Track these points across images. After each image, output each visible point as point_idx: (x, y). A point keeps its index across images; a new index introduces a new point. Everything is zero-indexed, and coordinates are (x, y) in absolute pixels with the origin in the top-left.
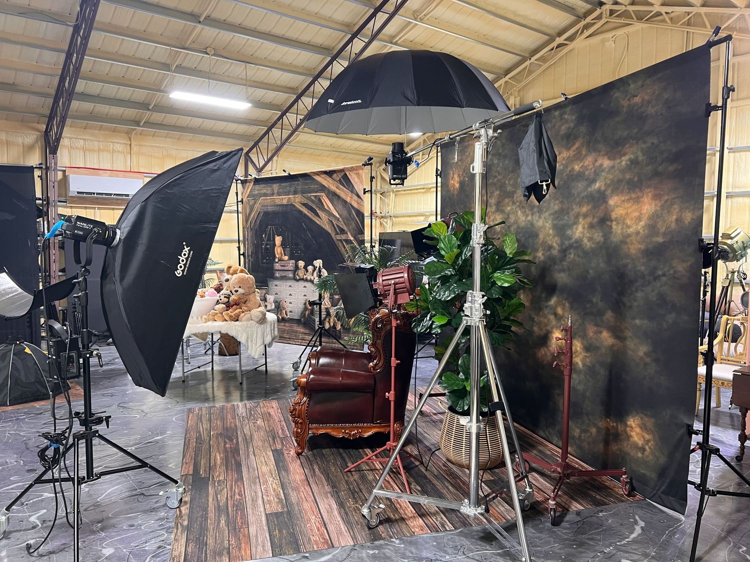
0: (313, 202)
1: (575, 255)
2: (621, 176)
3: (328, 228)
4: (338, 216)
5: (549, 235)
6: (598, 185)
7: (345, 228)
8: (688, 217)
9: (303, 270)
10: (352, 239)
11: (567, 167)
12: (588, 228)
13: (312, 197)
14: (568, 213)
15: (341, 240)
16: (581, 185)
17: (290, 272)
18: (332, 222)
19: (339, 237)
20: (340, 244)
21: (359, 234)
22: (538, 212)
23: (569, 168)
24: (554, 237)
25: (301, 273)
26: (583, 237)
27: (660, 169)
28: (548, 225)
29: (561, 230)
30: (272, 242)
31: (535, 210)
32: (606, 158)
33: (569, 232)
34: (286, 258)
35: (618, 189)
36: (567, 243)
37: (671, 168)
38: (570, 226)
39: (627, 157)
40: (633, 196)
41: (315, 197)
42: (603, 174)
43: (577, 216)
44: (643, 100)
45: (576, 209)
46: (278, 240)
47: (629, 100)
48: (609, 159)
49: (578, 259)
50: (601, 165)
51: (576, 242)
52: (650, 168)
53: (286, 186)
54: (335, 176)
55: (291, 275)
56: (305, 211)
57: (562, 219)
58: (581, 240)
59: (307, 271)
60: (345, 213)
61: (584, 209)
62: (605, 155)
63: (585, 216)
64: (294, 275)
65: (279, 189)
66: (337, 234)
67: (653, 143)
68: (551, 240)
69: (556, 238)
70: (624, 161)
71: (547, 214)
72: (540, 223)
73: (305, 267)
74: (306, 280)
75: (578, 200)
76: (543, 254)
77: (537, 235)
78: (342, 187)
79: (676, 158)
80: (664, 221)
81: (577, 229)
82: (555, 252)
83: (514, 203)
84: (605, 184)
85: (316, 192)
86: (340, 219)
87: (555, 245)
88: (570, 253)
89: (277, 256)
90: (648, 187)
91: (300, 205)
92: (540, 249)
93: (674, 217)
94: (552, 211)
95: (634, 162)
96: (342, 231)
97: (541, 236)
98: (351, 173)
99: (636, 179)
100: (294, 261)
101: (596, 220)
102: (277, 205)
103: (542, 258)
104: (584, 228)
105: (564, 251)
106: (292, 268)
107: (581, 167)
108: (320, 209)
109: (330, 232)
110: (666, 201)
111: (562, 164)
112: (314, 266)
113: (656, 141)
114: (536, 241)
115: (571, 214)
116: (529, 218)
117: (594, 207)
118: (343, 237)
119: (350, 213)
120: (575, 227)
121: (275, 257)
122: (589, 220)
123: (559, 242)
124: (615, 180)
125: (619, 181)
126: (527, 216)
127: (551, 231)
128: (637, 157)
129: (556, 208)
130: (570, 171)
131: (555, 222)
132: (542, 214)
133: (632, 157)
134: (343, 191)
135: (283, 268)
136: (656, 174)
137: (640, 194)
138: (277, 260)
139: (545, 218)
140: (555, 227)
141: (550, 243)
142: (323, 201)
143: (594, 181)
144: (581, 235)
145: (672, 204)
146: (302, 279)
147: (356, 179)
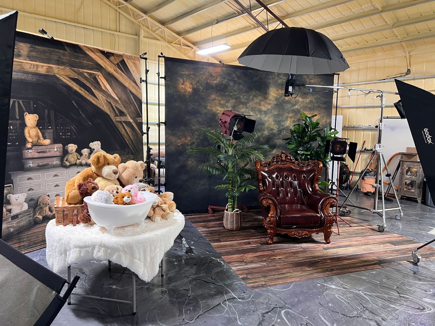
0: (85, 78)
1: (286, 132)
2: (306, 105)
3: (106, 109)
4: (117, 99)
5: (271, 124)
6: (297, 107)
7: (125, 111)
8: (328, 121)
9: (76, 154)
10: (131, 121)
11: (282, 97)
12: (292, 122)
13: (85, 74)
14: (282, 116)
15: (120, 122)
16: (289, 106)
17: (55, 159)
18: (110, 103)
19: (118, 119)
20: (120, 126)
21: (137, 117)
22: (265, 114)
23: (283, 98)
24: (274, 125)
25: (72, 158)
26: (290, 125)
27: (320, 105)
28: (271, 120)
29: (278, 123)
30: (19, 122)
31: (263, 113)
32: (300, 97)
33: (283, 123)
34: (47, 142)
35: (305, 109)
36: (282, 128)
37: (324, 106)
38: (283, 121)
39: (309, 99)
40: (311, 112)
41: (90, 74)
42: (299, 103)
43: (287, 117)
44: (314, 82)
45: (287, 115)
46: (31, 119)
47: (309, 80)
48: (302, 98)
49: (287, 134)
50: (298, 100)
51: (287, 127)
52: (317, 104)
53: (44, 52)
54: (112, 58)
55: (56, 162)
56: (76, 87)
57: (279, 118)
58: (289, 127)
59: (81, 155)
60: (124, 97)
61: (291, 115)
62: (300, 96)
63: (291, 118)
64: (62, 161)
65: (31, 51)
66: (117, 115)
67: (318, 97)
68: (273, 126)
69: (276, 126)
70: (308, 100)
71: (270, 115)
72: (266, 119)
73: (79, 151)
74: (81, 165)
75: (287, 111)
76: (268, 132)
77: (264, 124)
78: (120, 71)
79: (325, 103)
80: (322, 121)
81: (287, 122)
82: (275, 131)
83: (247, 108)
84: (300, 107)
85: (90, 69)
86: (119, 102)
87: (275, 128)
88: (283, 132)
89: (30, 140)
90: (316, 110)
91: (67, 79)
92: (266, 130)
93: (325, 121)
94: (273, 114)
95: (311, 102)
96: (122, 114)
97: (267, 125)
98: (128, 60)
99: (312, 107)
100: (60, 145)
101: (296, 119)
102: (27, 73)
103: (267, 134)
104: (290, 122)
105: (280, 131)
106: (58, 154)
107: (289, 99)
108: (95, 88)
109: (109, 113)
110: (322, 115)
111: (279, 96)
112: (90, 148)
113: (319, 96)
114: (263, 127)
115: (284, 116)
116: (259, 116)
117: (295, 115)
118: (123, 119)
119: (129, 98)
120: (286, 121)
121: (24, 141)
122: (293, 119)
123: (277, 127)
124: (304, 106)
125: (306, 107)
126: (257, 115)
127: (273, 123)
128: (312, 100)
129: (276, 113)
130: (283, 99)
131: (275, 119)
132: (267, 115)
133: (311, 100)
134: (121, 75)
135: (41, 155)
136: (319, 107)
137: (313, 112)
138: (29, 145)
139: (269, 117)
140: (275, 121)
141: (272, 128)
142: (99, 80)
143: (295, 105)
144: (289, 125)
145: (324, 117)
146: (75, 164)
147: (134, 68)
